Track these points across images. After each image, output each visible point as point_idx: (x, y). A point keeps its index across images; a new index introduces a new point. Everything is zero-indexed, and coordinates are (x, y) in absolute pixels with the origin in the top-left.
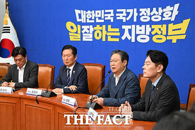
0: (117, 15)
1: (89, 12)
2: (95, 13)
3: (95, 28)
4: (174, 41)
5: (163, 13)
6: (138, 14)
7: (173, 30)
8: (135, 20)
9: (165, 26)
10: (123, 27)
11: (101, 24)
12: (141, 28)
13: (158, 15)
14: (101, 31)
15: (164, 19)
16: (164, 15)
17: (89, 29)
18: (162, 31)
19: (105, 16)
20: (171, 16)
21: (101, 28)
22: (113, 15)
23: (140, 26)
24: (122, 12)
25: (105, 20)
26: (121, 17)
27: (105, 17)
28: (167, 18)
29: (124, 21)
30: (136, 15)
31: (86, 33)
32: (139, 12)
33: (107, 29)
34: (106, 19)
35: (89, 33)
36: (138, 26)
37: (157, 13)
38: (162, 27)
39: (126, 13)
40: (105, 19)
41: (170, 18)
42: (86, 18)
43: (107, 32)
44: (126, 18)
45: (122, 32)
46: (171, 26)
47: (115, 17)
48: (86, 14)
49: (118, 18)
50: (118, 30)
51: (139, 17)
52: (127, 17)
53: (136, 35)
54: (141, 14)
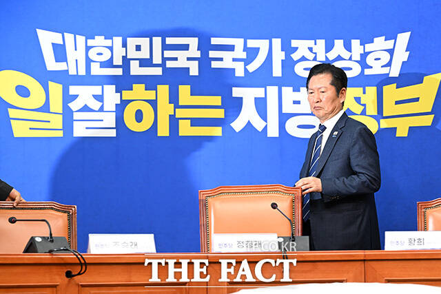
0: (212, 54)
1: (99, 40)
2: (125, 45)
3: (127, 95)
4: (402, 132)
5: (364, 55)
6: (288, 56)
7: (397, 103)
8: (277, 71)
9: (372, 91)
10: (237, 92)
11: (151, 83)
12: (297, 96)
13: (350, 59)
14: (153, 103)
15: (367, 72)
16: (370, 60)
17: (99, 98)
18: (364, 105)
19: (165, 56)
20: (389, 64)
21: (151, 95)
22: (198, 54)
23: (296, 90)
24: (231, 48)
25: (165, 69)
26: (226, 61)
27: (164, 59)
28: (376, 69)
29: (240, 73)
30: (278, 56)
31: (86, 109)
32: (288, 49)
33: (174, 98)
34: (169, 64)
35: (101, 110)
36: (287, 91)
37: (346, 54)
38: (364, 93)
39: (246, 49)
40: (168, 66)
41: (386, 70)
42: (89, 61)
43: (177, 106)
44: (245, 65)
45: (233, 106)
46: (390, 92)
47: (204, 61)
48: (88, 48)
49: (215, 65)
50: (217, 100)
51: (288, 64)
52: (247, 62)
53: (284, 118)
54: (296, 56)
